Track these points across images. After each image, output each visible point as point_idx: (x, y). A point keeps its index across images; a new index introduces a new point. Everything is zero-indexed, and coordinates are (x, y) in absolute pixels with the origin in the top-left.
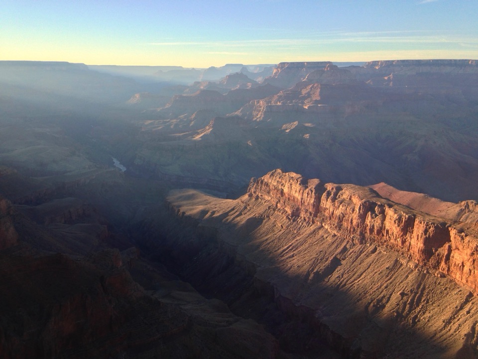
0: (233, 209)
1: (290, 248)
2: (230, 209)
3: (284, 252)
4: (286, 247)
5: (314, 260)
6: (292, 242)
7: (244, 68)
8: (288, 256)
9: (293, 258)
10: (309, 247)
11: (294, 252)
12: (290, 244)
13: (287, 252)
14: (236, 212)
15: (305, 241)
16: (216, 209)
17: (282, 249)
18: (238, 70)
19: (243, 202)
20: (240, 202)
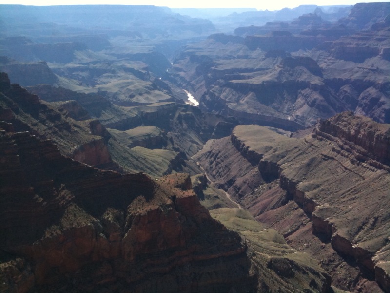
0: (296, 148)
1: (352, 191)
2: (293, 147)
3: (346, 194)
4: (348, 189)
5: (377, 204)
6: (355, 185)
7: (318, 9)
8: (349, 198)
9: (355, 201)
10: (373, 191)
11: (357, 195)
12: (353, 186)
13: (348, 195)
14: (300, 150)
15: (369, 185)
16: (280, 146)
17: (343, 191)
18: (312, 12)
19: (306, 141)
20: (304, 141)
